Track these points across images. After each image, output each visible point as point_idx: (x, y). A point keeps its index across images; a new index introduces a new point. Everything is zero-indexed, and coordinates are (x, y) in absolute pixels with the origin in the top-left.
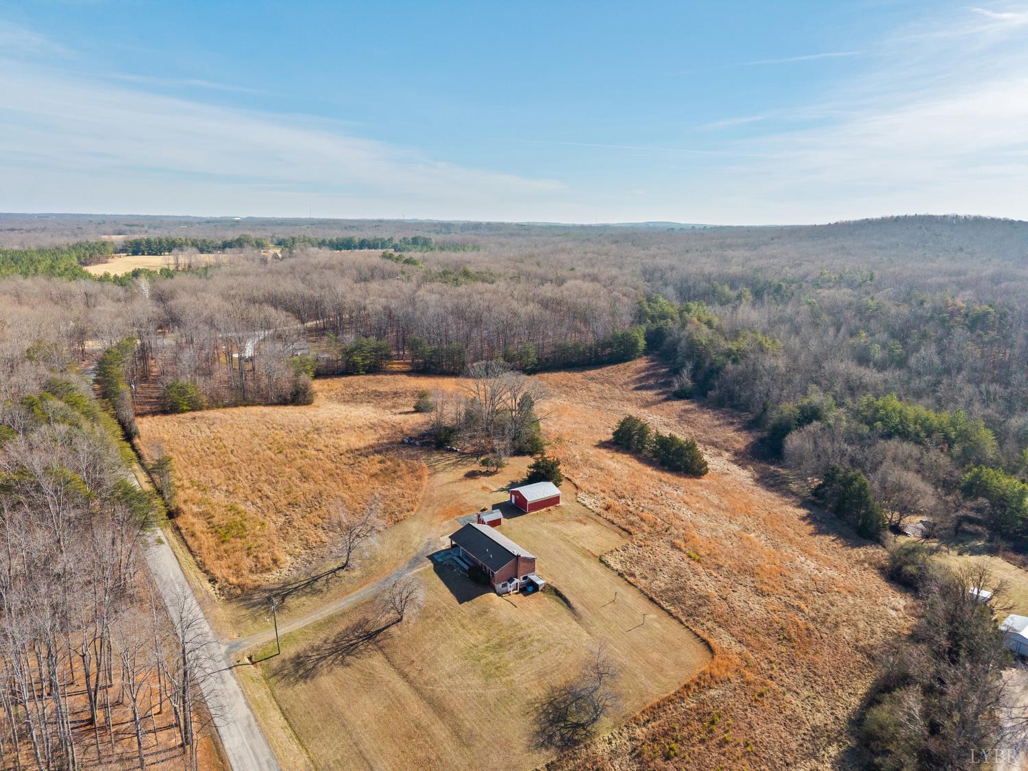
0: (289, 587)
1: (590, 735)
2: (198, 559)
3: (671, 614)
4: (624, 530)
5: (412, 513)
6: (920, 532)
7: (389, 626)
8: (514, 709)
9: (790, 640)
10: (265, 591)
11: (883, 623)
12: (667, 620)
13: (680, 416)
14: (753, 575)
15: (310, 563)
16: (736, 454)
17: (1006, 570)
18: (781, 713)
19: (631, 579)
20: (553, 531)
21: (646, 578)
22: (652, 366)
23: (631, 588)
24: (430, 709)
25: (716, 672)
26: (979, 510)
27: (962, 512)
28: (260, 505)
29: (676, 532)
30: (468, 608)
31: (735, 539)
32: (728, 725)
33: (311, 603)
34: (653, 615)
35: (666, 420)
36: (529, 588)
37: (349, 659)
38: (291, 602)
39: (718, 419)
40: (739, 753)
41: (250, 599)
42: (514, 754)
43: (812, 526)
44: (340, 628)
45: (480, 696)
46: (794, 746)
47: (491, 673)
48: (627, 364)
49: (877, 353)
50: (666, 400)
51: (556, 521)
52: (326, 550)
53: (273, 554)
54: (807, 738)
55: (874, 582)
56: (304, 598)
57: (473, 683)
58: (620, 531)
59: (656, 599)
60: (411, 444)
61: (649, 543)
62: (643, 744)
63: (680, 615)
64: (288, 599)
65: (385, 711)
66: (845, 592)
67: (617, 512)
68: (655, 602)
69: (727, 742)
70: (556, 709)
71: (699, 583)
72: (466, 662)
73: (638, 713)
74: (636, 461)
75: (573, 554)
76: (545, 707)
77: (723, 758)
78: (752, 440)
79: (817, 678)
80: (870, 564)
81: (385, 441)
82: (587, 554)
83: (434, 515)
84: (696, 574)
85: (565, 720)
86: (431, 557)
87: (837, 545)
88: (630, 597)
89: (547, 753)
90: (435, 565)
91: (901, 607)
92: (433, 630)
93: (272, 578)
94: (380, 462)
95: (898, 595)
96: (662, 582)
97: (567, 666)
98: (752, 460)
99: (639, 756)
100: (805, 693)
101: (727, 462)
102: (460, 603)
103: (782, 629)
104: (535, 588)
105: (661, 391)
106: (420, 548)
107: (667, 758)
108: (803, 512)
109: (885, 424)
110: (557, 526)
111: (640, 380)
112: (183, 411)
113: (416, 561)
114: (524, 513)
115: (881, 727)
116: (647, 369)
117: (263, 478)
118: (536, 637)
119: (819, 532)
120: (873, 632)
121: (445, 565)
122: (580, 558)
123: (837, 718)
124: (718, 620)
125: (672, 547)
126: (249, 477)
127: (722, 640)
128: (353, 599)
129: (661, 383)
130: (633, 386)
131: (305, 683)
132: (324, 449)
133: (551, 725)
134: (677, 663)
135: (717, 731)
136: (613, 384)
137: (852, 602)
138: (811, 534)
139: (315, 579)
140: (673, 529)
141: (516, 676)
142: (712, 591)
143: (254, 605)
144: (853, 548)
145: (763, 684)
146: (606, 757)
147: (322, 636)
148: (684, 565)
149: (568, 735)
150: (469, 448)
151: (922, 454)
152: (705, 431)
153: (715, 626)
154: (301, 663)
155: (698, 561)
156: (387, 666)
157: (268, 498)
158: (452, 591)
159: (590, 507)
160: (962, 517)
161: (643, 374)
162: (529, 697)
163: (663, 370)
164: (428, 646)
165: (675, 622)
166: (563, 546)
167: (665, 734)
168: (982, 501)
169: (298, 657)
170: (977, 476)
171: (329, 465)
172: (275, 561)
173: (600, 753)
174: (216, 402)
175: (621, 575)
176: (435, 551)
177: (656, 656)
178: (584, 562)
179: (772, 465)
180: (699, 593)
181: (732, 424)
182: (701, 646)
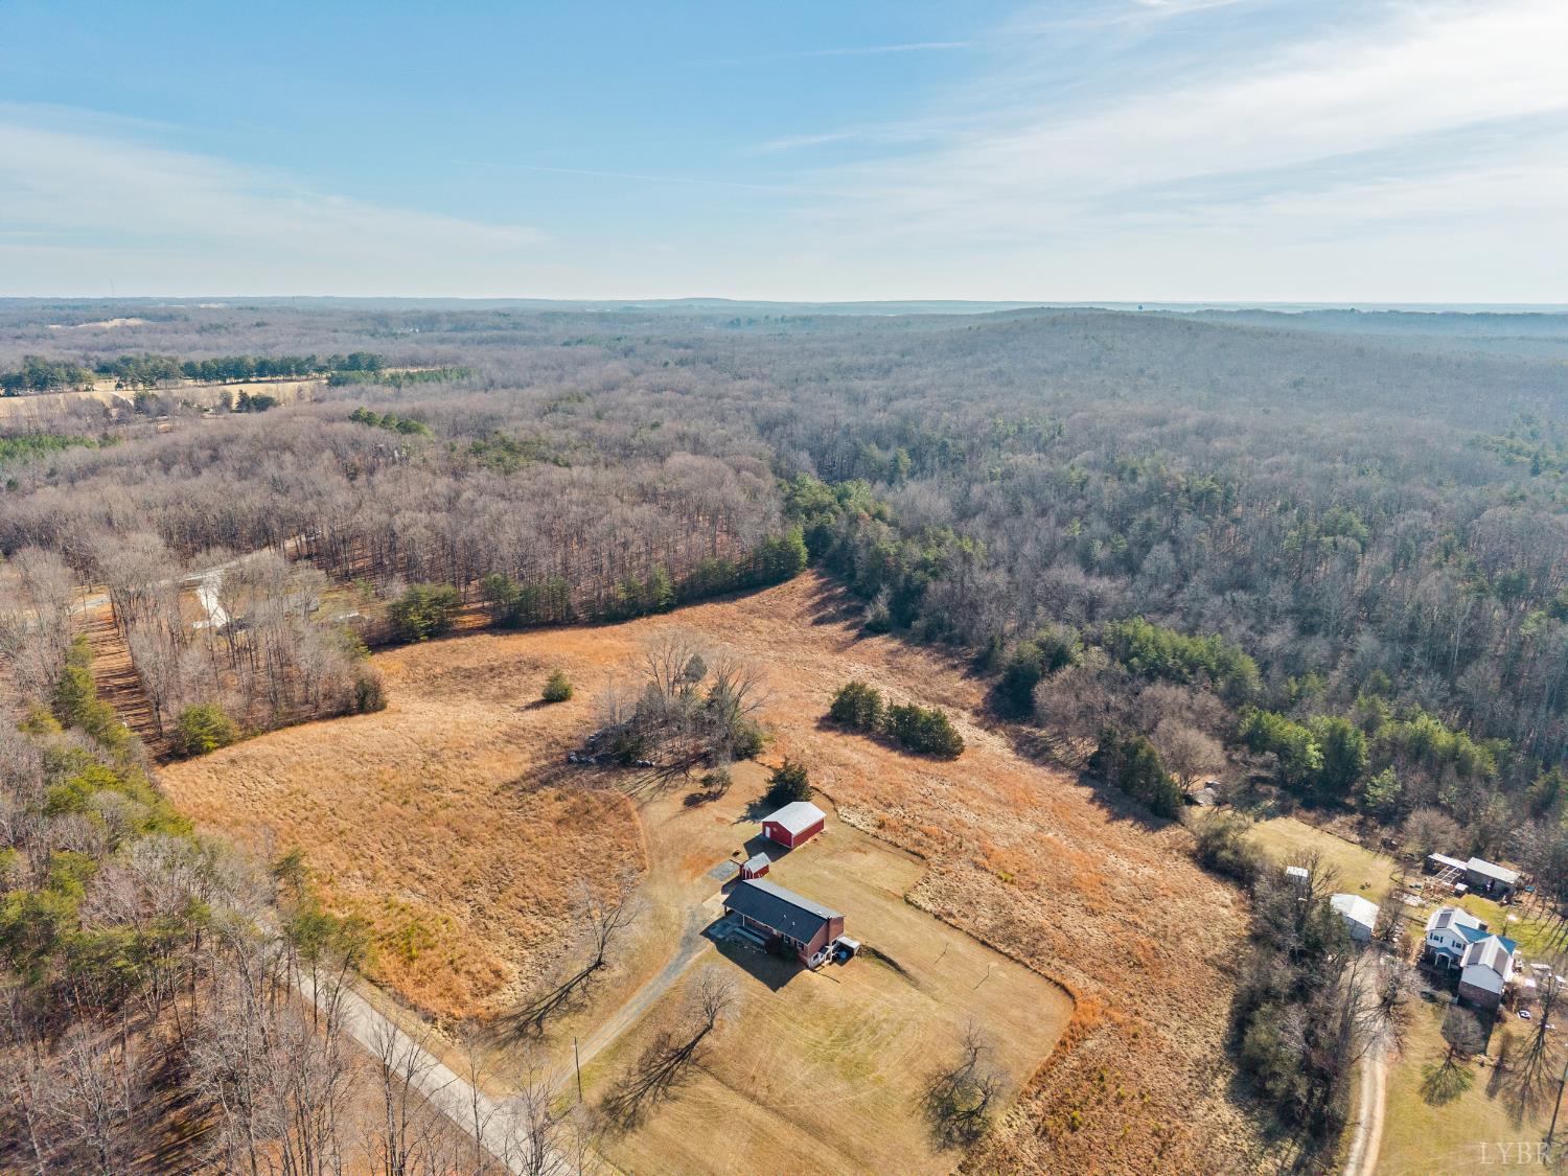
0: (536, 1007)
1: (987, 1122)
2: (389, 990)
3: (1012, 958)
4: (914, 853)
5: (647, 872)
6: (1210, 799)
7: (700, 1036)
8: (897, 1109)
9: (1140, 965)
10: (509, 1019)
11: (1220, 925)
12: (1010, 965)
13: (888, 662)
14: (1076, 890)
15: (546, 968)
16: (976, 713)
17: (1304, 833)
18: (1160, 1052)
19: (951, 921)
20: (834, 870)
21: (967, 916)
22: (823, 584)
23: (956, 931)
24: (804, 1132)
25: (1084, 1019)
26: (1267, 766)
27: (1254, 772)
28: (424, 891)
29: (970, 846)
30: (787, 995)
31: (1036, 845)
32: (1117, 1078)
33: (580, 1025)
34: (995, 962)
35: (871, 669)
36: (844, 954)
37: (671, 1090)
38: (551, 1027)
39: (935, 662)
40: (1137, 1107)
41: (495, 1035)
42: (920, 1164)
43: (1105, 810)
44: (638, 1052)
45: (853, 1103)
46: (1184, 1086)
47: (853, 1071)
48: (790, 583)
49: (1100, 552)
50: (860, 637)
51: (830, 855)
52: (555, 944)
53: (489, 964)
54: (1194, 1074)
55: (1193, 875)
56: (566, 1020)
57: (838, 1089)
58: (909, 855)
59: (989, 942)
60: (581, 762)
61: (950, 867)
62: (1044, 1120)
63: (1021, 957)
64: (546, 1025)
65: (751, 1145)
66: (1171, 895)
67: (894, 829)
68: (989, 946)
69: (1123, 1098)
70: (941, 1100)
71: (1026, 912)
72: (817, 1065)
73: (1026, 1086)
74: (874, 745)
75: (873, 899)
76: (928, 1101)
77: (1125, 1116)
78: (987, 690)
79: (1180, 1004)
80: (1178, 850)
81: (544, 762)
82: (887, 895)
83: (676, 872)
84: (1017, 900)
85: (956, 1111)
86: (706, 933)
87: (1137, 831)
88: (960, 944)
89: (953, 1154)
90: (717, 944)
91: (1228, 902)
92: (759, 1032)
93: (509, 998)
94: (558, 799)
95: (1220, 886)
96: (985, 920)
97: (930, 1045)
98: (999, 720)
99: (1044, 1133)
100: (1174, 1024)
101: (970, 727)
102: (775, 990)
103: (1129, 953)
104: (850, 952)
105: (848, 623)
106: (686, 924)
107: (1073, 1129)
108: (1087, 792)
109: (1143, 660)
110: (835, 862)
111: (816, 607)
112: (208, 751)
113: (688, 943)
114: (789, 850)
115: (1264, 1050)
116: (819, 590)
117: (405, 848)
118: (882, 1018)
119: (1116, 817)
120: (1215, 939)
121: (730, 942)
122: (883, 903)
123: (1212, 1046)
124: (1063, 955)
125: (976, 867)
126: (383, 850)
127: (1077, 980)
128: (635, 1009)
129: (844, 611)
130: (810, 619)
131: (634, 1132)
132: (464, 787)
133: (943, 1120)
134: (1042, 1017)
135: (1110, 1087)
136: (784, 617)
137: (1181, 905)
138: (1107, 822)
139: (566, 990)
140: (966, 844)
141: (882, 1070)
142: (1042, 920)
143: (506, 1042)
144: (1154, 832)
145: (1133, 1023)
146: (1014, 1143)
147: (620, 1066)
148: (999, 891)
149: (966, 1128)
150: (667, 760)
151: (1192, 698)
152: (926, 682)
153: (1062, 963)
154: (615, 1108)
155: (1012, 883)
156: (723, 1088)
157: (430, 878)
158: (757, 976)
159: (861, 827)
160: (1252, 778)
161: (817, 598)
162: (907, 1092)
163: (840, 590)
164: (762, 1054)
165: (1019, 966)
166: (857, 890)
167: (1062, 1102)
168: (1270, 755)
169: (607, 1101)
170: (1257, 724)
171: (489, 814)
172: (497, 973)
173: (1005, 1140)
174: (252, 729)
175: (937, 917)
176: (708, 924)
177: (1016, 1013)
178: (890, 908)
179: (1023, 724)
180: (1032, 925)
181: (954, 667)
182: (1057, 991)
